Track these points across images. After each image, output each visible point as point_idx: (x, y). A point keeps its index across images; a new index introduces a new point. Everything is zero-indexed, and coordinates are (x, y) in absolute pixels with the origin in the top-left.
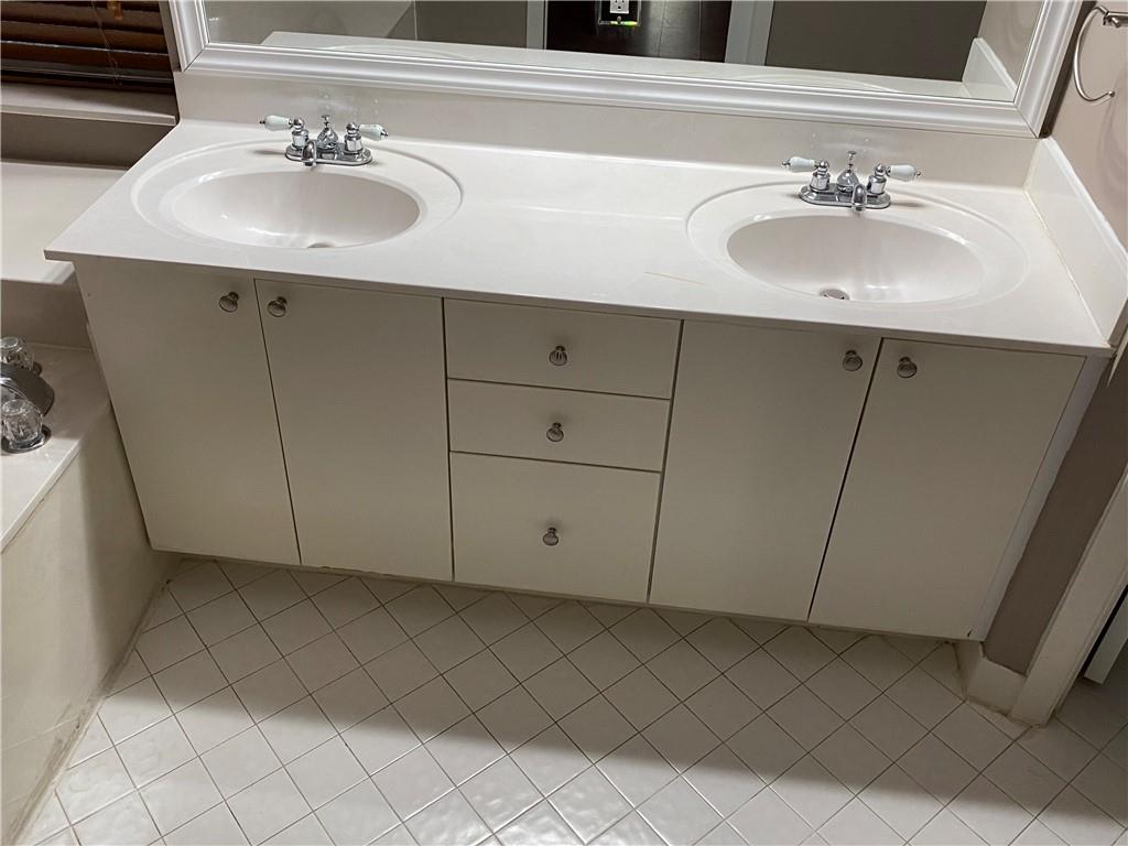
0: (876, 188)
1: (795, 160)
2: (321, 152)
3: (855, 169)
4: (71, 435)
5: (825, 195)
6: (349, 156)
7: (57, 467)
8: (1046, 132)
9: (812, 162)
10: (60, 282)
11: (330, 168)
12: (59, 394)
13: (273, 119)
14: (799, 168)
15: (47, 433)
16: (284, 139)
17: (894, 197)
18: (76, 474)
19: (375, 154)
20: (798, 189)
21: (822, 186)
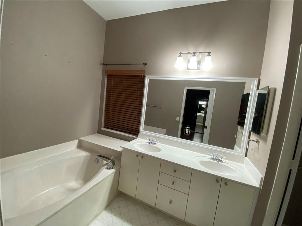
0: (221, 160)
1: (209, 154)
2: (151, 143)
3: (218, 156)
4: (115, 169)
5: (214, 159)
6: (154, 144)
7: (112, 172)
8: (246, 156)
9: (211, 154)
10: (120, 151)
11: (152, 145)
12: (115, 164)
13: (147, 139)
14: (210, 155)
15: (112, 168)
16: (148, 141)
17: (223, 162)
18: (113, 174)
19: (157, 144)
20: (210, 158)
21: (213, 158)
